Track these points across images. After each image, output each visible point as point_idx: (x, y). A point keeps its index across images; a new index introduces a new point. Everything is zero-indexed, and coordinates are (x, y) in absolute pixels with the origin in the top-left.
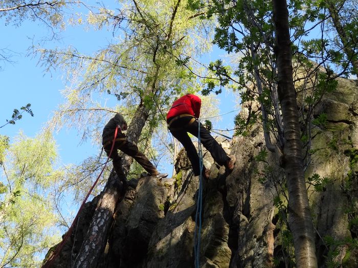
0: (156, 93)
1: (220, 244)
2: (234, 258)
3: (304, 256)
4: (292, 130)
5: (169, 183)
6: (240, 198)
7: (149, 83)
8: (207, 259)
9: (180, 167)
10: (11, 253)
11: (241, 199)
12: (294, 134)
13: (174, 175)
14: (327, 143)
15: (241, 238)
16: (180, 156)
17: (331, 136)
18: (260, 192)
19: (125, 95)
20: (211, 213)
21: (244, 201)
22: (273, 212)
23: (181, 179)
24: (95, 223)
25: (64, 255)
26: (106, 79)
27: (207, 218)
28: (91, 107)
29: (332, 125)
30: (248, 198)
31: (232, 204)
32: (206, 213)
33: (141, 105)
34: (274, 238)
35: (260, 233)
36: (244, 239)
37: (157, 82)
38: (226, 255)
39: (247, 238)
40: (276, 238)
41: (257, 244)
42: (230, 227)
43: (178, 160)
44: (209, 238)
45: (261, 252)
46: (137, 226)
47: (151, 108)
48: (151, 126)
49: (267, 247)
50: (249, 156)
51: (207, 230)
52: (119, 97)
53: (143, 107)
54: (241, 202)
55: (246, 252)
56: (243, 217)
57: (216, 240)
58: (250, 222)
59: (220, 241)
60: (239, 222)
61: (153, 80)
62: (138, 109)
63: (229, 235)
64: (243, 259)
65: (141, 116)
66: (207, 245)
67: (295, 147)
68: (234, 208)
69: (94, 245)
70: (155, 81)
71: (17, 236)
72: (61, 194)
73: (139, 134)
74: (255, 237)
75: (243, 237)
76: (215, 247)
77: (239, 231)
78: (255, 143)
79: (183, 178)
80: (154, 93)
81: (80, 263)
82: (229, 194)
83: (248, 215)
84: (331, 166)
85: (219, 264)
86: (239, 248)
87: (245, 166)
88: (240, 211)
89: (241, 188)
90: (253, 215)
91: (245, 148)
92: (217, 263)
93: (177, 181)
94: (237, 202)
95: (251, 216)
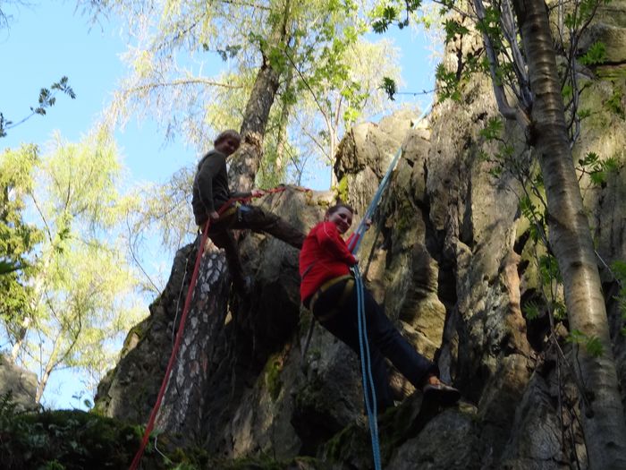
0: (288, 43)
1: (424, 297)
2: (451, 318)
3: (582, 297)
4: (544, 76)
5: (326, 200)
6: (454, 214)
7: (275, 25)
8: (404, 323)
9: (343, 170)
10: (64, 344)
11: (456, 214)
12: (549, 83)
13: (333, 184)
14: (603, 103)
15: (460, 281)
16: (342, 150)
17: (609, 90)
18: (489, 200)
19: (234, 51)
20: (405, 244)
21: (462, 218)
22: (514, 233)
23: (347, 190)
24: (203, 278)
25: (156, 337)
26: (198, 26)
27: (397, 254)
28: (177, 79)
29: (610, 69)
30: (469, 213)
31: (440, 225)
32: (395, 244)
33: (264, 67)
34: (520, 277)
35: (494, 271)
36: (467, 284)
37: (289, 23)
38: (437, 315)
39: (471, 282)
40: (523, 276)
41: (489, 290)
42: (439, 265)
43: (339, 157)
44: (405, 288)
45: (497, 303)
46: (277, 278)
47: (282, 71)
48: (285, 103)
49: (508, 294)
50: (464, 138)
51: (400, 274)
52: (225, 55)
53: (267, 70)
54: (457, 220)
55: (472, 306)
56: (461, 245)
57: (418, 290)
58: (475, 254)
59: (423, 291)
60: (454, 256)
61: (282, 20)
62: (259, 75)
63: (440, 281)
64: (468, 318)
65: (267, 86)
66: (402, 300)
67: (553, 107)
68: (444, 233)
69: (205, 316)
70: (285, 21)
71: (70, 314)
72: (140, 236)
73: (264, 119)
74: (486, 278)
75: (464, 279)
76: (417, 304)
77: (457, 270)
78: (474, 114)
79: (350, 188)
80: (286, 43)
81: (184, 348)
82: (434, 208)
83: (470, 241)
84: (613, 143)
85: (425, 331)
86: (460, 300)
87: (459, 157)
88: (455, 235)
89: (455, 196)
90: (479, 241)
91: (456, 126)
92: (422, 330)
93: (339, 193)
94: (449, 220)
95: (476, 243)
